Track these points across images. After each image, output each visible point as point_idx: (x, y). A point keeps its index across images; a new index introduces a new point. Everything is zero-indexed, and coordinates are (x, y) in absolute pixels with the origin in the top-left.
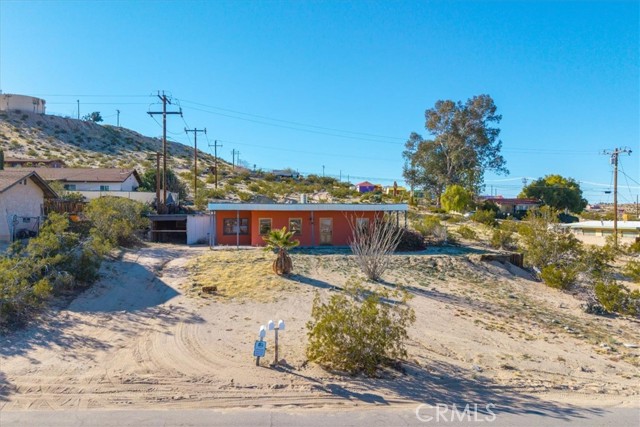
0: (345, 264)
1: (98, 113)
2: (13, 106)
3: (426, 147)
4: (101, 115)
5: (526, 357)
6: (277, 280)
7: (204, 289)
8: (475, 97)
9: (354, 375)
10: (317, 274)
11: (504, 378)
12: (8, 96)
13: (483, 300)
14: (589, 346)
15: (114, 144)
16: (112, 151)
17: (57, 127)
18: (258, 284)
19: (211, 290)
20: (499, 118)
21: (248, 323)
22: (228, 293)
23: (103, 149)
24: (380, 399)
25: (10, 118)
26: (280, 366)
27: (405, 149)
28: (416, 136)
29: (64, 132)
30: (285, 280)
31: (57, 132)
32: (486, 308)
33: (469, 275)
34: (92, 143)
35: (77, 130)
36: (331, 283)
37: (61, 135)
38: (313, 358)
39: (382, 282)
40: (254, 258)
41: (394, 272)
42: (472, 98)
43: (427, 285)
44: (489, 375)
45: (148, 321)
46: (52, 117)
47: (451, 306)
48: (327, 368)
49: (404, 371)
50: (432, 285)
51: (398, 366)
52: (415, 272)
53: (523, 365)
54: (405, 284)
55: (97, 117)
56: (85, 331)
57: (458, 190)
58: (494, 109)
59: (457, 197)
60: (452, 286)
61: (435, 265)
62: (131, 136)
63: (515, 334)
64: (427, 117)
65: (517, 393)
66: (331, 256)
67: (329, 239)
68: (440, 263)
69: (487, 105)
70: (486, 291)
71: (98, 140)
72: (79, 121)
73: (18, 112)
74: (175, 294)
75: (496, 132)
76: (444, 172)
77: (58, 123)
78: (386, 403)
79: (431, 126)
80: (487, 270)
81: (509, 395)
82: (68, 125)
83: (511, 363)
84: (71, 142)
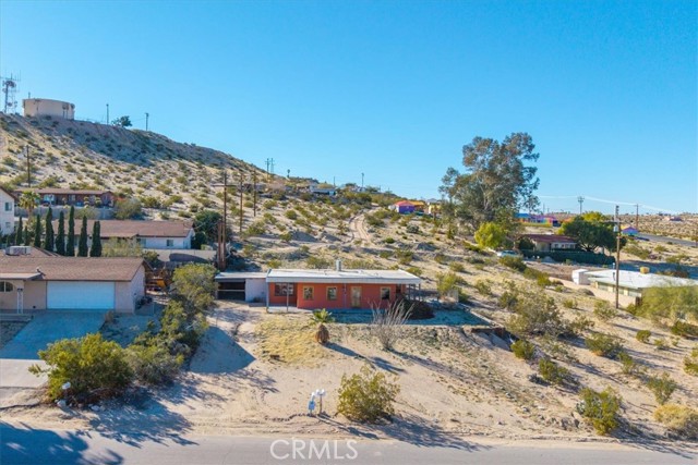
0: (368, 333)
1: (127, 118)
2: (44, 111)
3: (463, 181)
4: (130, 119)
5: (469, 414)
6: (319, 348)
7: (272, 356)
8: (513, 134)
9: (363, 422)
10: (348, 343)
11: (449, 426)
12: (38, 101)
13: (461, 368)
14: (514, 408)
15: (144, 152)
16: (143, 162)
17: (88, 134)
18: (306, 352)
19: (275, 357)
20: (536, 157)
21: (302, 384)
22: (287, 360)
23: (134, 158)
24: (375, 437)
25: (41, 125)
26: (323, 415)
27: (442, 184)
28: (452, 172)
29: (94, 139)
30: (325, 348)
31: (88, 140)
32: (461, 376)
33: (460, 344)
34: (123, 152)
35: (106, 137)
36: (357, 352)
37: (92, 144)
38: (340, 411)
39: (393, 351)
40: (302, 326)
41: (404, 341)
42: (510, 136)
43: (424, 354)
44: (440, 425)
45: (242, 380)
46: (82, 123)
47: (436, 373)
48: (349, 418)
49: (392, 421)
50: (429, 354)
51: (389, 418)
52: (419, 341)
53: (464, 419)
54: (409, 353)
55: (126, 122)
56: (209, 388)
57: (493, 228)
58: (532, 147)
59: (491, 236)
60: (443, 355)
61: (436, 335)
62: (162, 142)
63: (470, 397)
64: (464, 152)
65: (452, 436)
66: (357, 325)
67: (358, 303)
68: (440, 334)
69: (525, 142)
70: (467, 360)
71: (128, 147)
72: (108, 126)
73: (48, 118)
74: (253, 359)
75: (533, 171)
76: (480, 207)
77: (89, 130)
78: (378, 438)
79: (469, 162)
80: (474, 340)
81: (447, 437)
82: (98, 131)
83: (458, 418)
84: (102, 152)
